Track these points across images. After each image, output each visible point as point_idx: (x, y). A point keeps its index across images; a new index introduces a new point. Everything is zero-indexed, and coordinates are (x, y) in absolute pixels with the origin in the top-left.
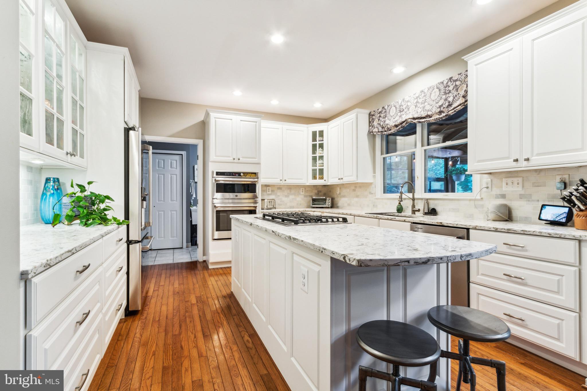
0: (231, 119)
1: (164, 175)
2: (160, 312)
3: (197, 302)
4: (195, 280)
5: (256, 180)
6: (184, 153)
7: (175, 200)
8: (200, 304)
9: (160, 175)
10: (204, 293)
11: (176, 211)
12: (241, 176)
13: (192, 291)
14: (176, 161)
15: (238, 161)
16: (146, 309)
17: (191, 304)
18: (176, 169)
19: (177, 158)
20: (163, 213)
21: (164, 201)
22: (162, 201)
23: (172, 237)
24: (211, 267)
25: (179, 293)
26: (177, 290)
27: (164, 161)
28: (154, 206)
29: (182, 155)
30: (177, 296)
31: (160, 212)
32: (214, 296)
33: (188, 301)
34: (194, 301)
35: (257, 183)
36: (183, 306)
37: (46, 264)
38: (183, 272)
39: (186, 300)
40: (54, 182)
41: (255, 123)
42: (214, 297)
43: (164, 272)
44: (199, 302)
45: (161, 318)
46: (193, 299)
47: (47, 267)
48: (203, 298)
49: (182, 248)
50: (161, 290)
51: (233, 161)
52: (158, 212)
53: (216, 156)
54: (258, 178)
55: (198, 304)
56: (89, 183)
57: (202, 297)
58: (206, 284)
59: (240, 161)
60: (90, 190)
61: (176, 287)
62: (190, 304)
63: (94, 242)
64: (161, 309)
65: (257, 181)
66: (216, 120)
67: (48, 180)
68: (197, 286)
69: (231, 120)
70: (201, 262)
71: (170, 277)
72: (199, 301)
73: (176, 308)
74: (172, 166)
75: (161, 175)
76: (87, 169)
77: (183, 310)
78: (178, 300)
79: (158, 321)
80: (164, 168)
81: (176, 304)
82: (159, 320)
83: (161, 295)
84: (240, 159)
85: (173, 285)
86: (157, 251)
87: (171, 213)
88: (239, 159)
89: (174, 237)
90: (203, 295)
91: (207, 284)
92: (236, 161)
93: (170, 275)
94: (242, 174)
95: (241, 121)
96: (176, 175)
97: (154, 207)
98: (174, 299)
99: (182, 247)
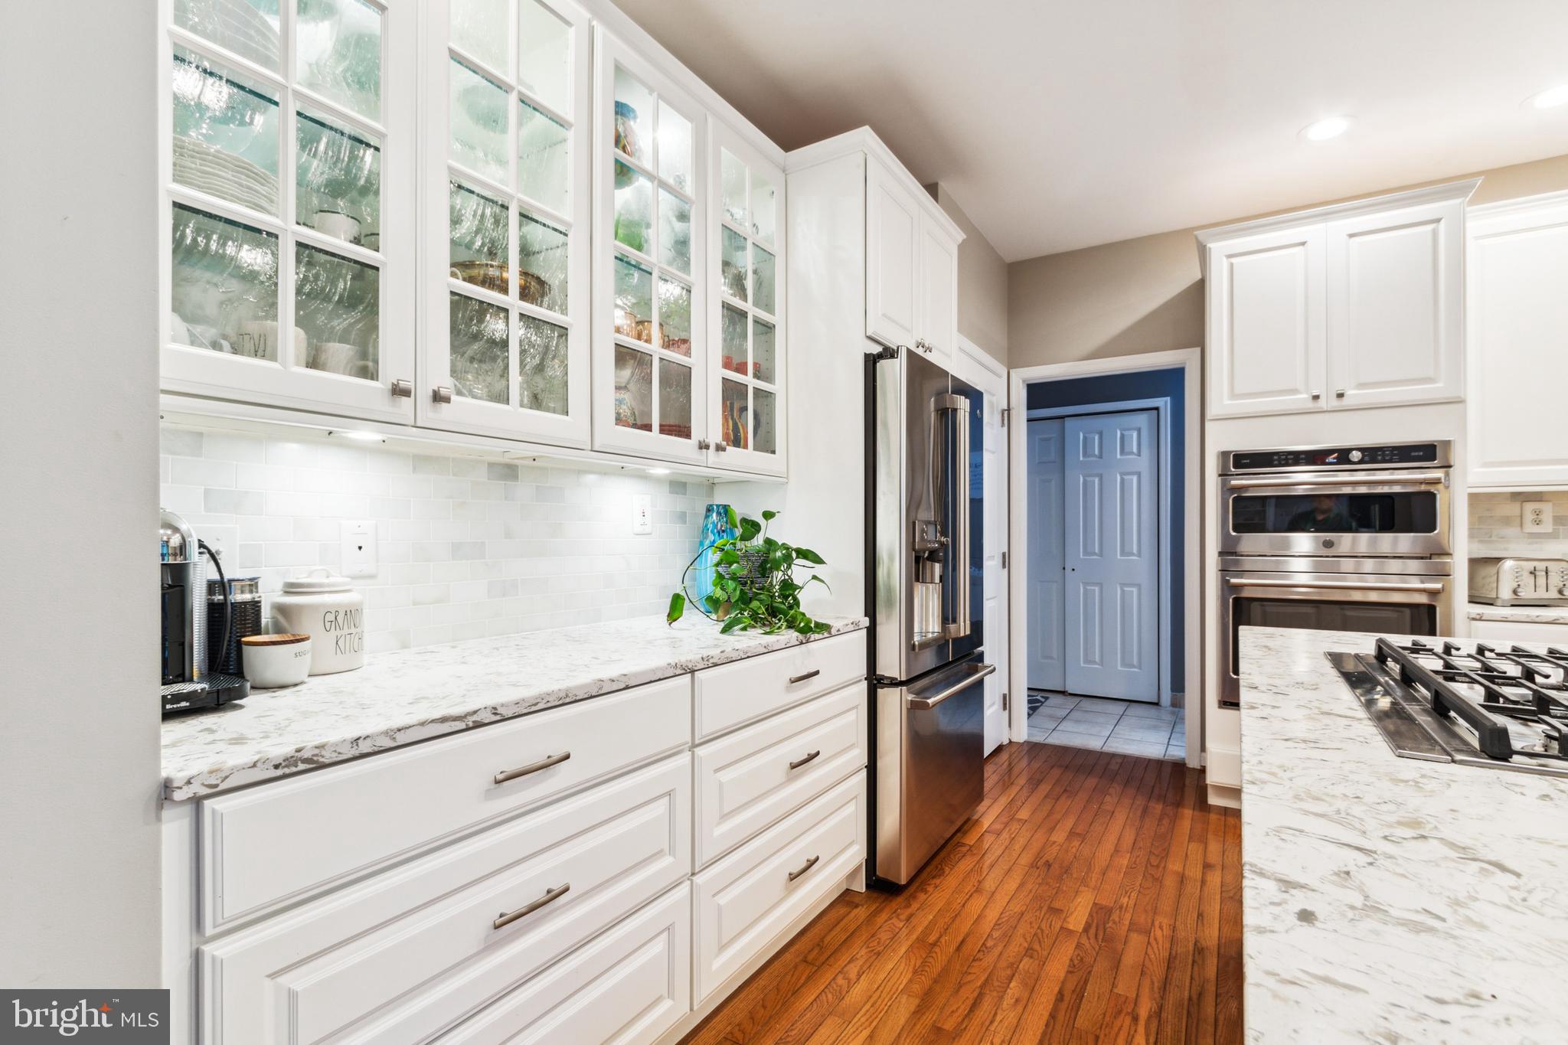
0: (1303, 240)
1: (1101, 477)
2: (956, 916)
3: (1086, 930)
4: (1129, 837)
5: (1438, 474)
6: (1164, 403)
7: (1135, 551)
8: (1092, 941)
9: (1088, 479)
10: (1132, 903)
11: (1139, 586)
12: (1350, 462)
13: (1095, 876)
14: (1139, 431)
15: (1335, 403)
16: (929, 885)
17: (1062, 928)
18: (1139, 454)
19: (1142, 420)
20: (1097, 589)
21: (1101, 555)
22: (1095, 554)
23: (1124, 664)
24: (1213, 800)
25: (1050, 866)
26: (1051, 853)
27: (1101, 434)
28: (1073, 570)
29: (1156, 412)
30: (1039, 875)
31: (1089, 588)
32: (1161, 928)
33: (1056, 911)
34: (1078, 917)
35: (1440, 487)
36: (1031, 923)
37: (284, 761)
38: (1112, 791)
39: (1056, 905)
40: (719, 514)
41: (1430, 227)
42: (1159, 933)
43: (1056, 772)
44: (1092, 931)
45: (943, 940)
46: (1079, 908)
47: (296, 767)
48: (1114, 922)
49: (1157, 704)
50: (1007, 836)
51: (1311, 405)
52: (1084, 588)
53: (1234, 395)
54: (1450, 467)
55: (1084, 940)
56: (768, 515)
57: (1115, 916)
58: (1158, 866)
59: (1346, 402)
60: (771, 530)
61: (1054, 842)
62: (1058, 926)
63: (627, 688)
64: (964, 905)
65: (1437, 482)
66: (1232, 265)
67: (709, 510)
68: (1124, 861)
69: (1301, 247)
70: (1194, 769)
71: (1058, 799)
72: (1094, 925)
73: (1008, 921)
74: (1127, 449)
75: (1091, 479)
76: (787, 478)
77: (1022, 940)
78: (1034, 891)
79: (931, 944)
80: (1101, 456)
81: (1016, 907)
82: (934, 944)
83: (996, 854)
84: (1349, 393)
85: (1052, 829)
86: (1078, 699)
87: (1123, 591)
88: (1340, 396)
89: (1132, 666)
90: (1121, 907)
91: (1163, 865)
92: (1328, 402)
93: (1065, 790)
94: (1356, 456)
95: (1351, 236)
96: (1139, 474)
97: (1073, 572)
98: (1022, 885)
99: (1156, 701)
